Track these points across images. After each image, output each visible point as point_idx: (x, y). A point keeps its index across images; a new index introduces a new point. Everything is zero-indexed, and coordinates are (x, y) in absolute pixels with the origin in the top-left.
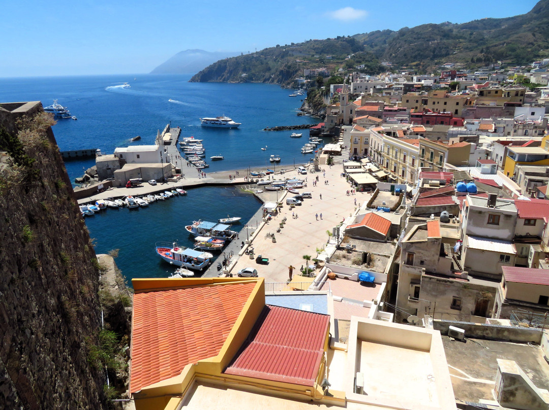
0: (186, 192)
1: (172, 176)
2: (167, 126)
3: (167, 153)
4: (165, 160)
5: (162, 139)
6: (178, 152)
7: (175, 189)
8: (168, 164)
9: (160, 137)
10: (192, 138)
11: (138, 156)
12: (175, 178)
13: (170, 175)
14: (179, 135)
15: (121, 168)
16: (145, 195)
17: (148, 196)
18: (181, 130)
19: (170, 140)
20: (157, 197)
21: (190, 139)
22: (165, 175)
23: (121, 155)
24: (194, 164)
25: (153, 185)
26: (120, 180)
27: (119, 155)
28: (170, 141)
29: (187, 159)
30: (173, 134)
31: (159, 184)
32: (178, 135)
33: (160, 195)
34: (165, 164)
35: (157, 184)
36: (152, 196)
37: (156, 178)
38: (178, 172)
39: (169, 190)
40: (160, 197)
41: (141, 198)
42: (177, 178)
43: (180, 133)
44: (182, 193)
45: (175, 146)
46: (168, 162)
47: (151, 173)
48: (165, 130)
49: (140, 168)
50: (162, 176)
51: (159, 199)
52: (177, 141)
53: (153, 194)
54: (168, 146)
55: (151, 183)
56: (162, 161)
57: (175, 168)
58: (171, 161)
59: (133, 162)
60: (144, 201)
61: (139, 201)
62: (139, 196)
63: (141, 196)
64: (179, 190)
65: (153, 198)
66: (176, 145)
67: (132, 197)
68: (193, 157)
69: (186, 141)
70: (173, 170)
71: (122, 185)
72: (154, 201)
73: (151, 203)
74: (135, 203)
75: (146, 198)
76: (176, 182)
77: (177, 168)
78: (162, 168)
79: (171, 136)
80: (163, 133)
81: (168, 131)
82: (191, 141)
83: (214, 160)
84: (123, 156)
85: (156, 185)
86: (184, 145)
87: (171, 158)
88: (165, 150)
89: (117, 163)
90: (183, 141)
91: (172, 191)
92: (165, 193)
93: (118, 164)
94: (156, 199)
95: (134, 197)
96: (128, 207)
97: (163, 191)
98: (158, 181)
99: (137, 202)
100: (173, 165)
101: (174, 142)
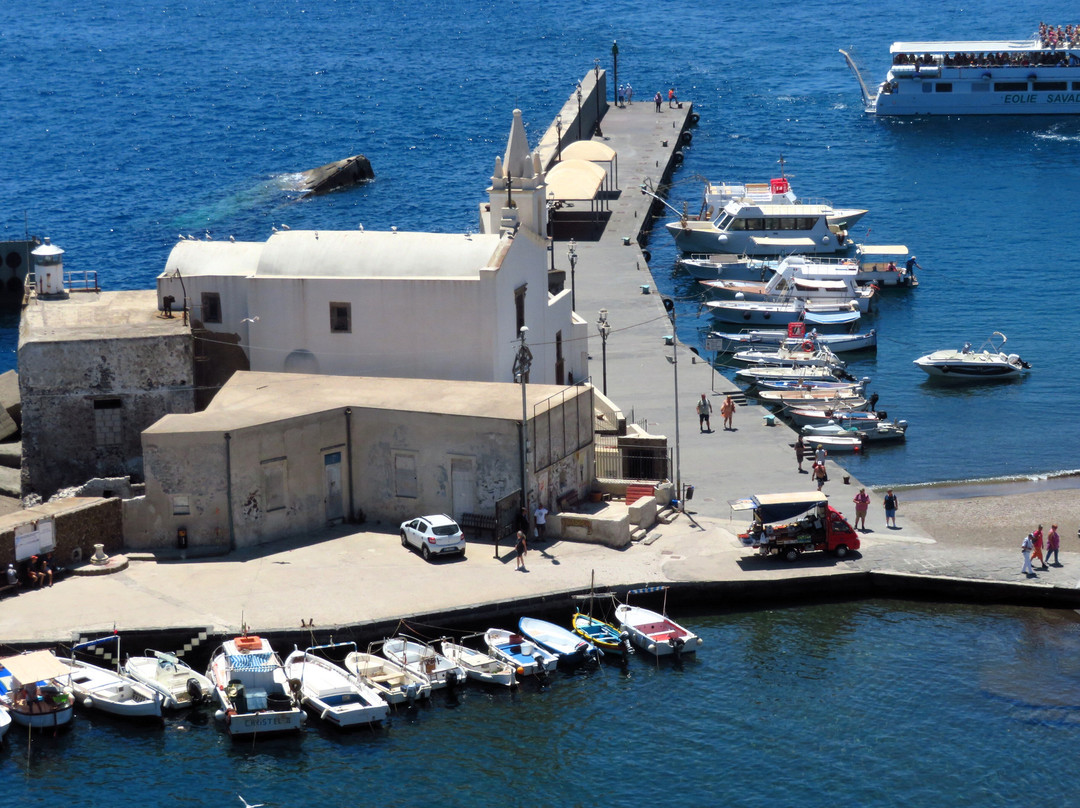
0: (688, 636)
1: (595, 497)
2: (587, 87)
3: (571, 302)
4: (543, 359)
5: (536, 189)
6: (657, 299)
7: (601, 604)
8: (571, 392)
9: (522, 168)
10: (779, 188)
11: (341, 318)
12: (615, 512)
13: (574, 484)
14: (676, 161)
15: (201, 403)
16: (369, 637)
17: (389, 645)
18: (691, 122)
19: (603, 195)
20: (457, 658)
21: (770, 203)
22: (540, 483)
23: (211, 301)
24: (776, 407)
25: (435, 559)
26: (181, 501)
27: (195, 300)
28: (599, 207)
29: (725, 361)
30: (630, 154)
31: (480, 553)
32: (665, 157)
33: (480, 646)
34: (547, 396)
35: (472, 549)
36: (416, 651)
37: (464, 502)
38: (646, 461)
39: (558, 609)
40: (482, 658)
41: (337, 657)
42: (634, 517)
43: (684, 140)
44: (658, 640)
45: (636, 251)
46: (572, 381)
47: (430, 460)
48: (569, 114)
49: (347, 413)
50: (512, 488)
51: (473, 680)
52: (657, 211)
53: (430, 629)
54: (581, 248)
55: (418, 537)
56: (523, 370)
57: (622, 427)
58: (594, 369)
59: (299, 360)
60: (353, 686)
61: (317, 679)
62: (323, 635)
63: (334, 644)
64: (634, 618)
65: (430, 664)
66: (643, 240)
67: (266, 647)
68: (775, 344)
69: (732, 209)
70: (606, 446)
71: (197, 537)
72: (436, 691)
73: (408, 707)
74: (277, 699)
75: (375, 662)
76: (623, 547)
77: (637, 432)
78: (520, 424)
79: (612, 165)
80: (551, 137)
81: (588, 126)
82: (769, 210)
83: (950, 380)
84: (227, 307)
85: (457, 556)
86: (704, 245)
87: (594, 345)
88: (556, 282)
89: (173, 360)
90: (704, 211)
91: (581, 622)
92: (519, 636)
93: (180, 370)
94: (451, 676)
95: (284, 643)
96: (224, 724)
97: (507, 615)
98: (478, 528)
99: (296, 685)
100: (610, 406)
101: (627, 217)
